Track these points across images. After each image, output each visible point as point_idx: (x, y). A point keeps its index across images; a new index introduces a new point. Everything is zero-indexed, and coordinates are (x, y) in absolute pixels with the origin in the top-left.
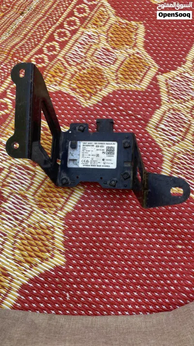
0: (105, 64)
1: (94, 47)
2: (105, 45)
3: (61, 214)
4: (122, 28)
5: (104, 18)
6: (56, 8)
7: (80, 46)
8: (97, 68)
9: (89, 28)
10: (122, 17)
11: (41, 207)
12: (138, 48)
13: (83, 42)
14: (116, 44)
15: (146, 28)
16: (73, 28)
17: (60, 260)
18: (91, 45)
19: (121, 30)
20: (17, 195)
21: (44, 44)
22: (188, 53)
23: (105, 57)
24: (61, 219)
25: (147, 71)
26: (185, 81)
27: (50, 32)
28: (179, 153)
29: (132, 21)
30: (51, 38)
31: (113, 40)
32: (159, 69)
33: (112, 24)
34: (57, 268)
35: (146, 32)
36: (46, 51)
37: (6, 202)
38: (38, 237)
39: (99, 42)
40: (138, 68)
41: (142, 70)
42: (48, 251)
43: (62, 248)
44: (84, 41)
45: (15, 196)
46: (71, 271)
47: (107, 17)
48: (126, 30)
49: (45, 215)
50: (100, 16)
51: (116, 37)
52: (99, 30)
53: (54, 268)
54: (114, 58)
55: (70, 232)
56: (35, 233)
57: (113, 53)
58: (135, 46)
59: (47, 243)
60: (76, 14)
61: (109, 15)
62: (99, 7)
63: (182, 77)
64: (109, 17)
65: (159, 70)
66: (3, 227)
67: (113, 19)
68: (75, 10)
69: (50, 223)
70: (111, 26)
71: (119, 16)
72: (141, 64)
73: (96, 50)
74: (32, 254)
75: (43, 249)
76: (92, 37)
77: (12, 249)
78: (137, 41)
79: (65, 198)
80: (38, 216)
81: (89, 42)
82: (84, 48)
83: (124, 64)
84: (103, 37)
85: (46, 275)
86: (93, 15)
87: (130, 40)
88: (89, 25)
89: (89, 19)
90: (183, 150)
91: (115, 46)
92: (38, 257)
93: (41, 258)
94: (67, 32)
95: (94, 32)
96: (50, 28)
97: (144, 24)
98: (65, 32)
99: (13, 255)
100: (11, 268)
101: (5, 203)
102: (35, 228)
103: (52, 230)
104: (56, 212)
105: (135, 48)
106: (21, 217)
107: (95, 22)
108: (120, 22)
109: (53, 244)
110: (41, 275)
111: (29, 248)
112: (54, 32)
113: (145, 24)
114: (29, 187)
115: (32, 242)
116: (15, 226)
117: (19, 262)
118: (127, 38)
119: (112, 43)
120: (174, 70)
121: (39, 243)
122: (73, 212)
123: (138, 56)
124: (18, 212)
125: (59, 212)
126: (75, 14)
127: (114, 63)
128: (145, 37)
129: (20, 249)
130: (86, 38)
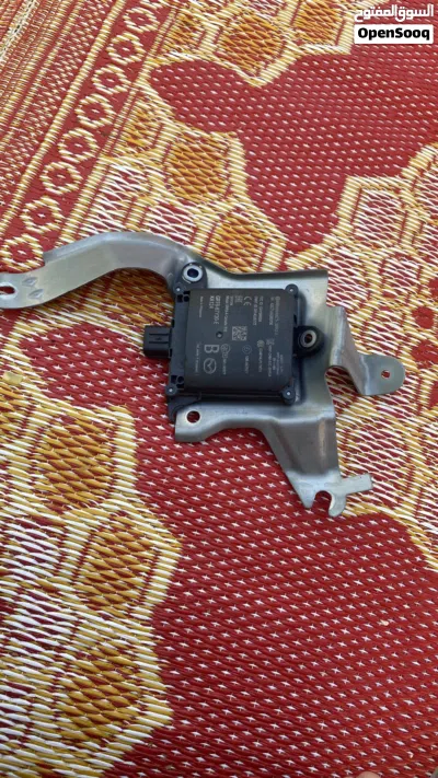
2: (164, 196)
3: (143, 612)
4: (195, 150)
5: (149, 128)
6: (31, 108)
7: (109, 203)
11: (95, 606)
12: (236, 197)
13: (113, 193)
14: (189, 192)
15: (247, 146)
16: (82, 158)
17: (159, 714)
20: (34, 591)
21: (22, 206)
22: (339, 200)
23: (169, 226)
24: (145, 623)
25: (265, 251)
26: (344, 266)
27: (29, 171)
28: (354, 427)
29: (215, 131)
30: (36, 190)
31: (181, 183)
32: (288, 243)
33: (171, 143)
34: (158, 733)
35: (246, 156)
36: (30, 225)
37: (14, 613)
38: (105, 676)
39: (151, 189)
40: (245, 246)
41: (254, 250)
42: (132, 701)
43: (161, 686)
44: (115, 189)
45: (31, 594)
46: (188, 731)
47: (155, 125)
48: (205, 154)
49: (107, 622)
50: (140, 124)
51: (185, 175)
52: (143, 159)
53: (152, 733)
54: (189, 226)
55: (169, 648)
56: (95, 669)
57: (186, 214)
58: (229, 192)
59: (125, 684)
60: (84, 120)
61: (159, 119)
62: (134, 100)
63: (335, 258)
64: (162, 125)
65: (289, 246)
66: (20, 672)
68: (78, 111)
69: (123, 639)
71: (181, 120)
72: (249, 236)
74: (100, 717)
75: (120, 699)
76: (132, 178)
77: (52, 717)
79: (144, 574)
80: (94, 629)
82: (119, 207)
83: (213, 240)
84: (156, 176)
85: (137, 753)
86: (125, 120)
88: (119, 148)
90: (360, 421)
92: (114, 719)
93: (121, 720)
94: (72, 169)
96: (28, 161)
97: (239, 136)
98: (66, 169)
99: (58, 730)
100: (60, 758)
101: (13, 616)
102: (93, 658)
103: (130, 652)
104: (130, 610)
106: (55, 639)
108: (186, 134)
109: (138, 682)
110: (127, 756)
111: (89, 706)
112: (40, 171)
114: (58, 566)
115: (94, 691)
116: (47, 664)
117: (76, 741)
119: (179, 188)
120: (316, 243)
121: (109, 688)
122: (168, 603)
123: (240, 216)
124: (45, 629)
125: (137, 608)
126: (82, 122)
127: (193, 238)
129: (70, 714)
130: (118, 182)
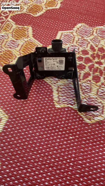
0: (13, 48)
1: (6, 40)
8: (9, 50)
9: (2, 32)
10: (19, 25)
18: (4, 40)
67: (15, 26)
70: (14, 30)
73: (7, 42)
78: (29, 34)
81: (2, 39)
87: (25, 34)
89: (1, 28)
91: (17, 38)
95: (5, 34)
105: (28, 38)
107: (5, 29)
113: (32, 26)
118: (23, 34)
128: (33, 32)
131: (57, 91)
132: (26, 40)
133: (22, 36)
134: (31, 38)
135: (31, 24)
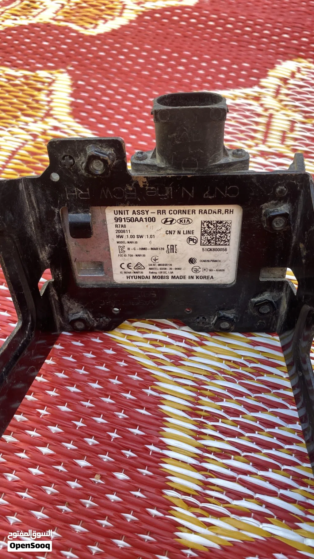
19: (12, 89)
78: (52, 104)
87: (36, 105)
105: (47, 120)
113: (70, 73)
128: (72, 96)
131: (193, 412)
132: (37, 127)
133: (19, 114)
134: (60, 121)
135: (67, 65)
